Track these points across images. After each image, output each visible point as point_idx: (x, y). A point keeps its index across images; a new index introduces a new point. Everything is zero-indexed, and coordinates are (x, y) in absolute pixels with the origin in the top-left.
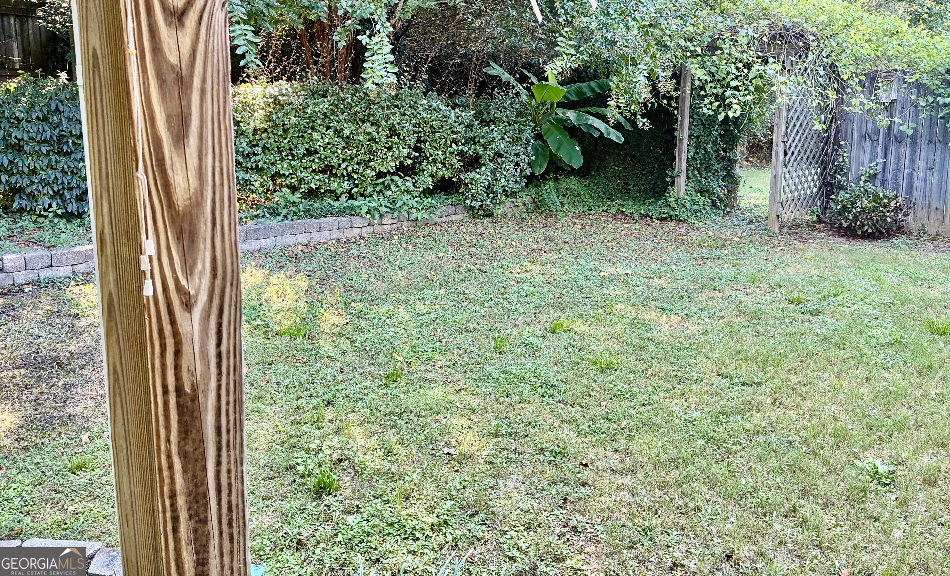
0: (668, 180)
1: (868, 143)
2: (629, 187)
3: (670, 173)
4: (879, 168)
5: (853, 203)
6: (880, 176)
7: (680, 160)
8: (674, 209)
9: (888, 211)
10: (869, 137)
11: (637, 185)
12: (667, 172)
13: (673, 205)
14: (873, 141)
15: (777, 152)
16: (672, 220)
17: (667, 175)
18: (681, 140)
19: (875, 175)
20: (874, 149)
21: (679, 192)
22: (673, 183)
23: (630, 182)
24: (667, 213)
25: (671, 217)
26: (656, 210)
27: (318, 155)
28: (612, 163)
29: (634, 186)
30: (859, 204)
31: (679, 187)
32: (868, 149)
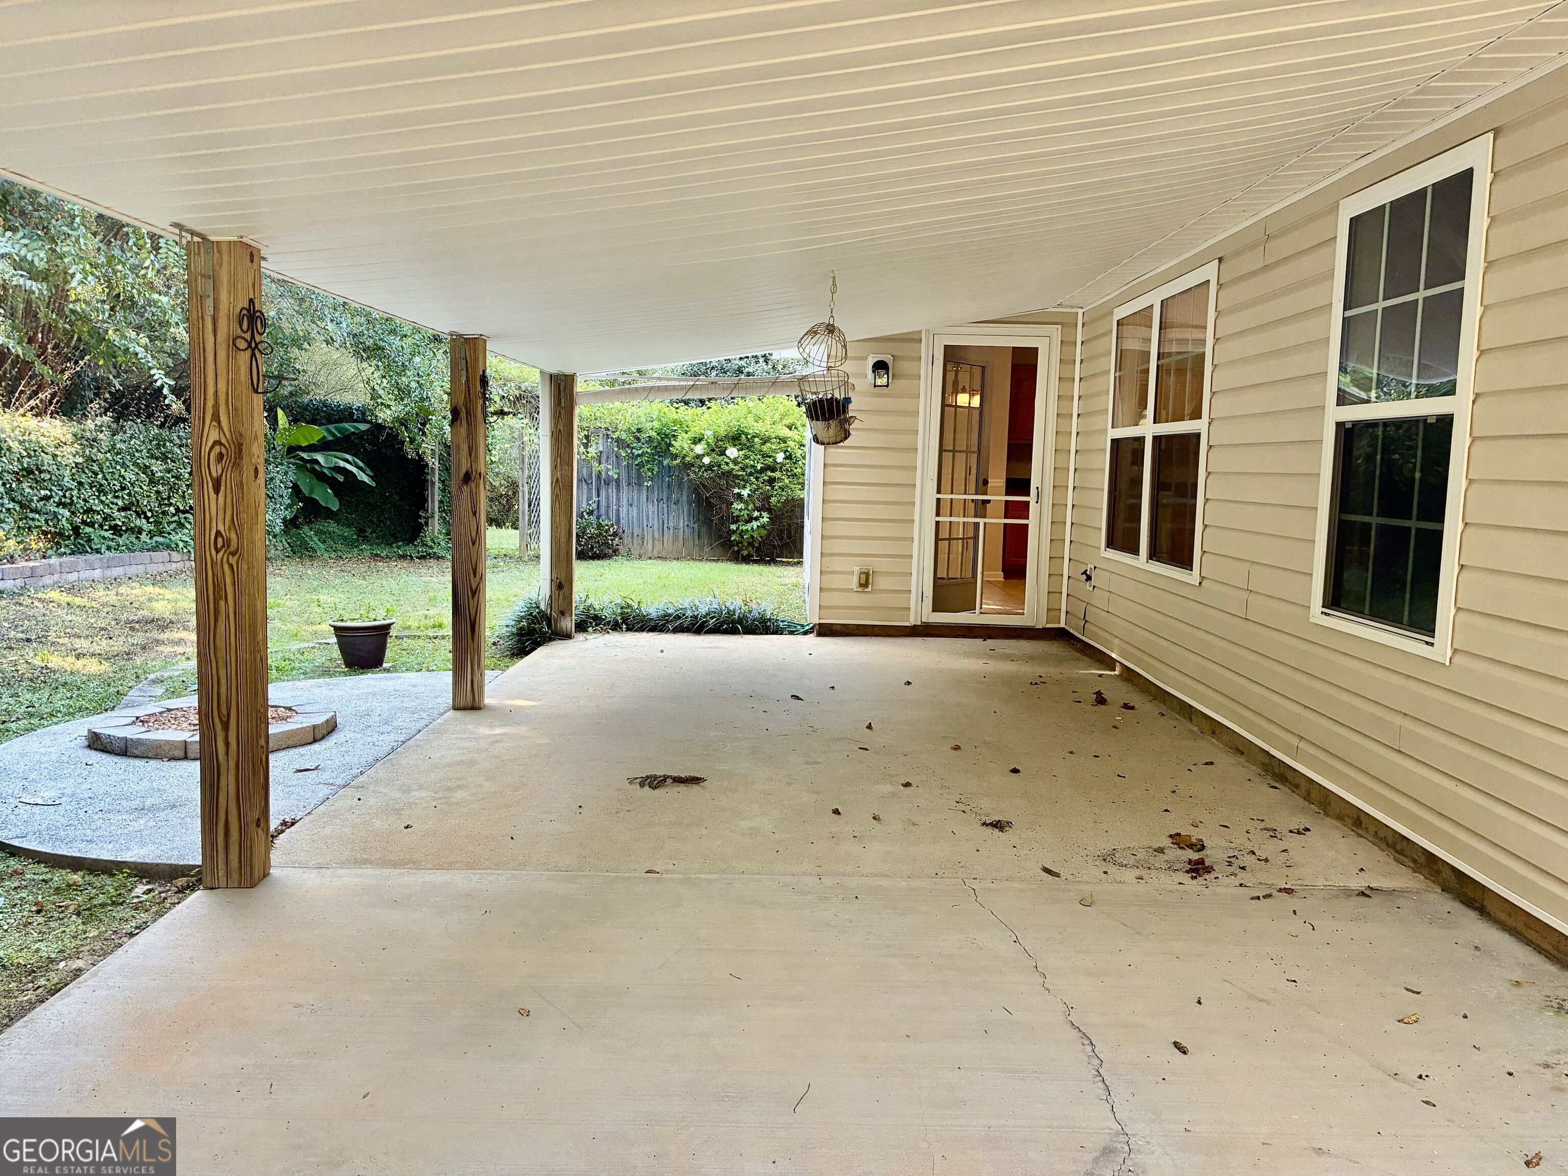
0: (423, 521)
1: (585, 486)
2: (367, 534)
3: (423, 515)
4: (595, 506)
5: (583, 533)
6: (595, 513)
7: (433, 501)
8: (431, 548)
9: (609, 535)
10: (585, 481)
11: (375, 532)
12: (420, 513)
13: (430, 543)
14: (588, 484)
15: (523, 492)
16: (431, 557)
17: (420, 517)
18: (433, 483)
19: (592, 511)
20: (590, 490)
21: (433, 531)
22: (427, 524)
23: (368, 529)
24: (426, 551)
25: (429, 554)
26: (410, 550)
27: (127, 491)
28: (344, 511)
29: (371, 533)
30: (588, 531)
31: (433, 527)
32: (585, 491)
